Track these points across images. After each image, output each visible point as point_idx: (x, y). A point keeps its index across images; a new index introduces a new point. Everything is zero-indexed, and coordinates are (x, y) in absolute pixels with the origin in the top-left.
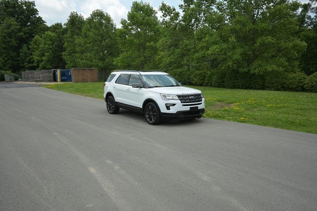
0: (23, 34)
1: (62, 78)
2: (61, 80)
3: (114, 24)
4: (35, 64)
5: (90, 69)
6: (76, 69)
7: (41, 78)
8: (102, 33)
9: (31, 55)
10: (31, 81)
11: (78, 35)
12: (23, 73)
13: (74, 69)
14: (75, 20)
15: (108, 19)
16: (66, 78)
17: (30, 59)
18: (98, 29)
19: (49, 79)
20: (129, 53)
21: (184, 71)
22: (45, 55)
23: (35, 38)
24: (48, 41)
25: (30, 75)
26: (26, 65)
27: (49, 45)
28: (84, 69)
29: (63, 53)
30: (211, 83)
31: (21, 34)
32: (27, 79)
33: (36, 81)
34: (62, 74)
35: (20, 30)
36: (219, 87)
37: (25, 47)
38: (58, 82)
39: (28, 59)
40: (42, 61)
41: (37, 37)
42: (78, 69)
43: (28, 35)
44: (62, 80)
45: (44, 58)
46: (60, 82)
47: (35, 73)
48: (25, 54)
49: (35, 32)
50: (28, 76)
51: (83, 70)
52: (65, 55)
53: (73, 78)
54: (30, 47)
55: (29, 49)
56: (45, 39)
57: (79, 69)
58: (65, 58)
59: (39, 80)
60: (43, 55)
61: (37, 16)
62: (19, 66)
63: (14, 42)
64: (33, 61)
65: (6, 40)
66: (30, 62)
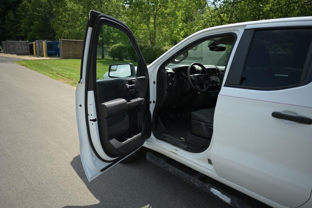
1: (49, 52)
2: (47, 54)
4: (23, 34)
7: (24, 50)
9: (18, 23)
10: (12, 54)
12: (4, 43)
22: (34, 24)
24: (38, 7)
26: (13, 34)
28: (77, 41)
32: (8, 51)
33: (18, 54)
34: (49, 47)
37: (11, 14)
38: (43, 56)
39: (14, 28)
40: (31, 30)
41: (25, 2)
44: (49, 55)
45: (32, 27)
46: (46, 57)
47: (17, 44)
48: (11, 21)
50: (9, 47)
51: (75, 43)
52: (54, 23)
53: (61, 52)
54: (17, 13)
55: (16, 16)
56: (34, 5)
59: (21, 52)
60: (32, 24)
62: (4, 35)
64: (21, 31)
66: (17, 31)
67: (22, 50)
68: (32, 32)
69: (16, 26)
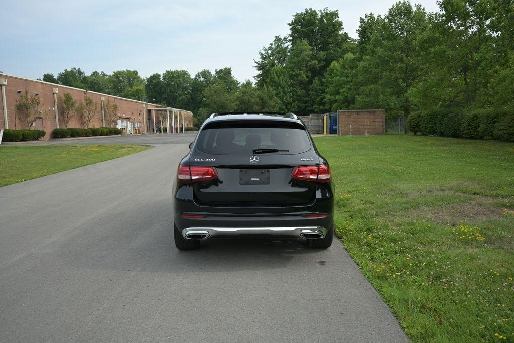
0: (317, 62)
4: (327, 108)
5: (369, 112)
6: (345, 112)
9: (324, 92)
13: (341, 112)
17: (322, 99)
19: (317, 129)
22: (340, 93)
23: (331, 66)
24: (347, 69)
26: (316, 108)
27: (347, 77)
28: (360, 112)
31: (313, 62)
35: (313, 57)
37: (316, 81)
39: (319, 99)
40: (336, 102)
41: (334, 64)
42: (348, 112)
43: (324, 62)
45: (337, 97)
48: (315, 91)
49: (335, 58)
51: (358, 114)
53: (339, 127)
54: (323, 80)
55: (322, 84)
57: (350, 112)
60: (338, 93)
61: (341, 32)
62: (307, 109)
63: (303, 75)
64: (325, 103)
65: (294, 73)
66: (322, 103)
69: (321, 97)
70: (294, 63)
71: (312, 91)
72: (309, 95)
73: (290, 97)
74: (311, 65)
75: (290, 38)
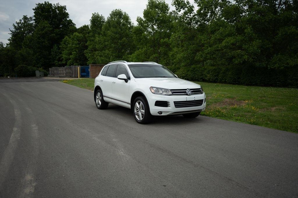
0: (55, 35)
1: (82, 74)
2: (80, 76)
3: (132, 22)
4: (64, 62)
6: (94, 65)
7: (64, 74)
8: (120, 32)
9: (61, 53)
10: (56, 77)
11: (99, 34)
12: (50, 69)
13: (91, 65)
14: (96, 20)
15: (126, 18)
16: (86, 74)
17: (60, 58)
18: (116, 27)
20: (144, 49)
21: (197, 67)
22: (72, 54)
23: (65, 39)
24: (76, 41)
25: (55, 71)
26: (56, 63)
27: (76, 45)
28: (102, 66)
29: (85, 51)
30: (226, 79)
31: (52, 35)
32: (53, 75)
33: (60, 77)
34: (82, 71)
35: (52, 32)
36: (234, 84)
37: (55, 47)
38: (78, 77)
39: (57, 57)
40: (70, 59)
41: (66, 37)
43: (59, 36)
44: (82, 76)
45: (71, 56)
46: (80, 77)
47: (60, 69)
48: (55, 53)
49: (65, 34)
50: (54, 72)
51: (100, 67)
52: (87, 53)
53: (90, 74)
54: (60, 46)
55: (59, 48)
56: (73, 39)
57: (97, 65)
58: (86, 55)
59: (63, 76)
60: (71, 54)
61: (68, 19)
62: (50, 63)
63: (46, 42)
64: (62, 60)
65: (40, 41)
66: (60, 60)
67: (63, 74)
68: (70, 60)
69: (59, 56)
70: (40, 34)
71: (53, 52)
72: (51, 55)
73: (39, 55)
74: (51, 36)
75: (34, 18)
